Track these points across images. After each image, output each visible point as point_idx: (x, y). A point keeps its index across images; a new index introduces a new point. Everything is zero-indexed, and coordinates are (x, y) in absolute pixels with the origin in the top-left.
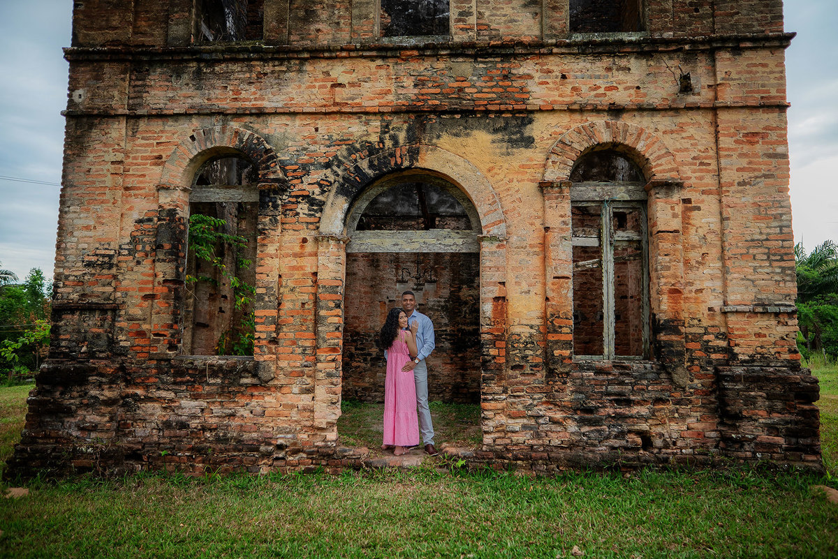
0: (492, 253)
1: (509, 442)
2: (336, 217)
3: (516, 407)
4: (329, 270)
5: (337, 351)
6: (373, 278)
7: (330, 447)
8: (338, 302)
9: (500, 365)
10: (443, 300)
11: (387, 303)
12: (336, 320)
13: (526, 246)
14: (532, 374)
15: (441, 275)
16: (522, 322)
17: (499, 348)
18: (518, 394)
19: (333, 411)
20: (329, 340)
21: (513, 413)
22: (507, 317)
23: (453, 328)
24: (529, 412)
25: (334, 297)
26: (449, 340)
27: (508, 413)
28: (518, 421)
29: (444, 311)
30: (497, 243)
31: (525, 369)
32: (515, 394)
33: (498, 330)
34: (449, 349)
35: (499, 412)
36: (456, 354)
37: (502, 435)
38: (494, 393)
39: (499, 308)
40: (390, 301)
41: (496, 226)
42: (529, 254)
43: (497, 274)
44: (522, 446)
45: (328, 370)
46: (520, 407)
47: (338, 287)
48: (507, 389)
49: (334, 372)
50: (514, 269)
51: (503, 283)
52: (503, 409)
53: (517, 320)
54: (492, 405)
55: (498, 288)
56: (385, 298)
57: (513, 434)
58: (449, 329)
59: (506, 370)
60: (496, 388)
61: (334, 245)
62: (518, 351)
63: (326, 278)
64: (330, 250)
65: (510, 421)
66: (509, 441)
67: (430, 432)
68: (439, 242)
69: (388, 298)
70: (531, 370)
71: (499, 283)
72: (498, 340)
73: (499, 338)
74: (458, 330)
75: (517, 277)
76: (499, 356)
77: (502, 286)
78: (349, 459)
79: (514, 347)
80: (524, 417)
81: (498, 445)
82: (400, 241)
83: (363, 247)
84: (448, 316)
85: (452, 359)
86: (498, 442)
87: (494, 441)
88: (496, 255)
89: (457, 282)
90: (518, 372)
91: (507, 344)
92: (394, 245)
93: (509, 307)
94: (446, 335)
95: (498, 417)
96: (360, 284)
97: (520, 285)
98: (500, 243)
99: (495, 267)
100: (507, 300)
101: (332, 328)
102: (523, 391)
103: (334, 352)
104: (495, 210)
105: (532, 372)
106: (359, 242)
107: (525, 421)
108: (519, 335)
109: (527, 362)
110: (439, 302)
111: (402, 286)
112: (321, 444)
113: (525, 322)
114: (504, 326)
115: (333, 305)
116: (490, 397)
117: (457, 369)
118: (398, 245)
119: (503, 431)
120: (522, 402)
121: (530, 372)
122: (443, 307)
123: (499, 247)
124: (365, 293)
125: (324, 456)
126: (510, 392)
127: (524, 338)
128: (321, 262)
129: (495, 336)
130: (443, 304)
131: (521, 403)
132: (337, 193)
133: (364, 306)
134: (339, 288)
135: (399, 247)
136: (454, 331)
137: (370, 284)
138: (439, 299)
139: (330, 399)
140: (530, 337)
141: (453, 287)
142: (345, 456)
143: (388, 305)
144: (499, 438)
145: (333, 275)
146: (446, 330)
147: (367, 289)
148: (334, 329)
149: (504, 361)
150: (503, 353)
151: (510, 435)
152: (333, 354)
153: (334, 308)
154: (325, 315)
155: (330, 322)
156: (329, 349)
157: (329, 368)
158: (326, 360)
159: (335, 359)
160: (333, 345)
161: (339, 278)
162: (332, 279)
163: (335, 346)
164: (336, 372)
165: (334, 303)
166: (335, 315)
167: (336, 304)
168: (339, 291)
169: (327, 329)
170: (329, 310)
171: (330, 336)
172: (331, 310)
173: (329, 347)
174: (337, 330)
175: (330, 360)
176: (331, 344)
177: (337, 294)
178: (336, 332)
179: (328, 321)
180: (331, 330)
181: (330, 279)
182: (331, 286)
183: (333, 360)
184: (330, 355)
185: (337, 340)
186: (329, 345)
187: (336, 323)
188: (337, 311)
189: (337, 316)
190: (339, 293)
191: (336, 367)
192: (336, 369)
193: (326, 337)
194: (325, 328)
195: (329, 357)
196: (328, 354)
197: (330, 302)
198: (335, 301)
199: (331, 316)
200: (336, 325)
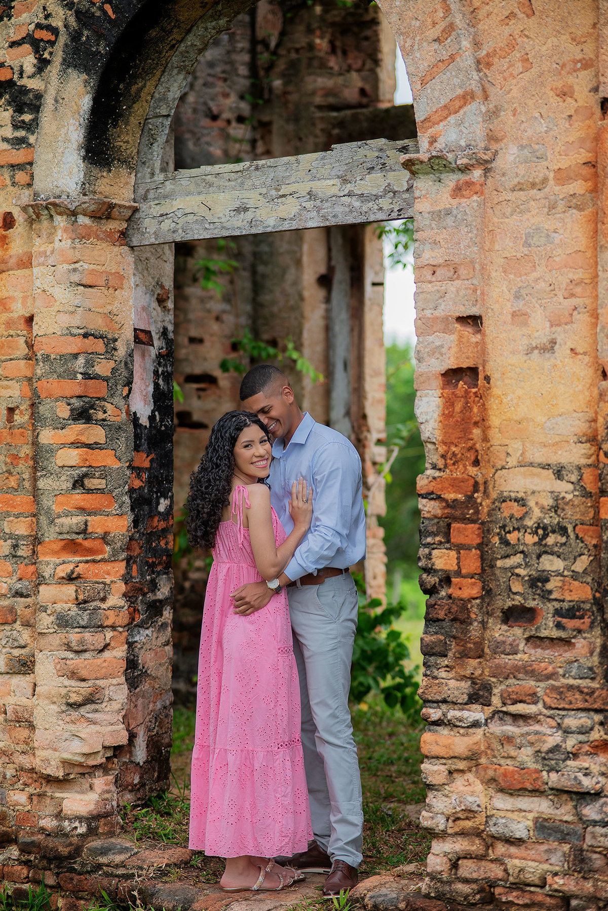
0: (439, 216)
1: (500, 874)
2: (67, 140)
3: (513, 753)
4: (56, 309)
5: (82, 551)
7: (66, 835)
8: (78, 403)
9: (464, 605)
12: (74, 456)
13: (545, 180)
14: (560, 639)
16: (529, 457)
17: (459, 548)
18: (520, 708)
19: (71, 727)
20: (59, 517)
21: (505, 775)
22: (486, 439)
24: (554, 776)
25: (69, 387)
27: (491, 773)
28: (524, 802)
30: (451, 180)
31: (540, 621)
32: (512, 709)
33: (455, 484)
35: (462, 765)
37: (476, 846)
38: (445, 701)
39: (458, 407)
41: (452, 119)
42: (552, 207)
43: (452, 287)
44: (539, 895)
45: (58, 607)
46: (526, 755)
47: (75, 356)
48: (488, 688)
49: (74, 610)
50: (512, 265)
51: (474, 321)
52: (473, 758)
53: (516, 447)
54: (443, 741)
55: (454, 337)
57: (513, 850)
59: (484, 624)
60: (452, 683)
61: (65, 230)
62: (518, 559)
63: (51, 331)
64: (57, 244)
65: (502, 802)
66: (496, 872)
67: (343, 821)
68: (349, 187)
70: (559, 626)
71: (462, 320)
72: (456, 519)
73: (458, 513)
75: (517, 296)
76: (458, 573)
77: (467, 331)
78: (107, 875)
79: (507, 543)
80: (536, 792)
81: (466, 881)
82: (252, 197)
83: (167, 225)
86: (467, 869)
87: (455, 866)
88: (450, 221)
90: (518, 631)
91: (485, 531)
92: (238, 210)
93: (493, 404)
95: (459, 782)
97: (525, 324)
98: (463, 178)
99: (447, 264)
100: (487, 379)
101: (65, 482)
102: (533, 698)
103: (75, 553)
104: (452, 58)
105: (562, 634)
106: (156, 211)
107: (542, 806)
108: (521, 502)
109: (546, 596)
112: (48, 823)
113: (539, 456)
114: (472, 471)
115: (64, 412)
116: (434, 714)
118: (246, 209)
119: (478, 833)
120: (532, 738)
121: (555, 633)
123: (458, 191)
125: (50, 861)
126: (496, 701)
127: (537, 513)
128: (38, 283)
129: (448, 506)
131: (532, 744)
132: (67, 64)
135: (249, 215)
139: (63, 691)
140: (555, 508)
142: (99, 866)
144: (468, 856)
145: (64, 320)
148: (70, 485)
149: (475, 591)
150: (472, 563)
151: (501, 849)
152: (71, 559)
153: (69, 422)
154: (51, 442)
155: (61, 465)
156: (62, 543)
157: (61, 601)
158: (56, 578)
159: (74, 576)
160: (68, 533)
161: (82, 331)
162: (62, 335)
163: (74, 536)
164: (79, 612)
165: (69, 407)
166: (72, 443)
167: (74, 409)
168: (81, 370)
169: (56, 485)
170: (58, 428)
171: (62, 504)
172: (62, 429)
173: (61, 537)
174: (83, 485)
175: (63, 578)
176: (65, 530)
177: (75, 378)
178: (78, 491)
179: (57, 462)
180: (64, 487)
181: (59, 333)
182: (60, 356)
183: (71, 578)
184: (64, 563)
185: (79, 518)
186: (61, 533)
187: (74, 464)
188: (77, 429)
189: (76, 444)
190: (80, 376)
191: (77, 599)
192: (79, 604)
193: (54, 507)
194: (51, 483)
195: (61, 567)
196: (60, 560)
197: (61, 404)
198: (73, 401)
199: (64, 445)
200: (76, 473)
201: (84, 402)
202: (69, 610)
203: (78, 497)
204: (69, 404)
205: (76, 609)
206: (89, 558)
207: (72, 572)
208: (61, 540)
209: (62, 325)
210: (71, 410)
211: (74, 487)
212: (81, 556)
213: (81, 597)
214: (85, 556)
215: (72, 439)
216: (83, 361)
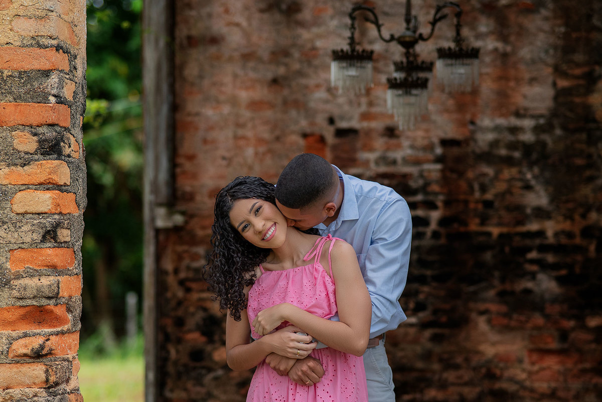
4: (12, 12)
5: (54, 320)
6: (280, 54)
8: (50, 134)
10: (528, 123)
11: (330, 139)
12: (44, 200)
15: (522, 32)
20: (18, 277)
23: (567, 226)
25: (36, 113)
26: (554, 267)
29: (531, 165)
34: (555, 300)
36: (580, 319)
40: (341, 133)
47: (46, 73)
56: (321, 120)
58: (551, 228)
69: (331, 121)
74: (587, 232)
84: (547, 183)
85: (564, 336)
89: (579, 57)
94: (543, 248)
96: (235, 76)
101: (29, 234)
103: (40, 323)
110: (514, 130)
111: (353, 72)
115: (26, 143)
117: (584, 371)
122: (527, 149)
124: (255, 105)
130: (528, 137)
133: (250, 152)
134: (54, 79)
136: (570, 235)
137: (270, 76)
138: (514, 121)
141: (564, 75)
143: (334, 148)
145: (27, 27)
146: (541, 234)
147: (261, 93)
148: (37, 237)
152: (38, 331)
153: (36, 157)
154: (4, 182)
155: (22, 211)
156: (22, 312)
157: (21, 384)
158: (11, 355)
159: (44, 352)
160: (34, 297)
161: (54, 42)
162: (23, 46)
163: (44, 302)
164: (50, 398)
165: (35, 138)
166: (41, 184)
167: (45, 140)
168: (54, 92)
169: (13, 237)
170: (16, 165)
171: (22, 261)
172: (24, 165)
173: (21, 303)
174: (55, 238)
175: (25, 355)
176: (29, 293)
177: (45, 100)
178: (48, 245)
179: (15, 207)
180: (28, 239)
181: (19, 43)
182: (20, 73)
183: (38, 355)
184: (26, 335)
185: (52, 278)
186: (21, 299)
187: (46, 210)
188: (49, 166)
189: (48, 185)
190: (52, 99)
191: (47, 381)
192: (49, 388)
193: (8, 265)
194: (4, 235)
195: (22, 342)
196: (20, 332)
197: (21, 134)
198: (40, 130)
199: (27, 186)
200: (48, 222)
201: (56, 131)
202: (35, 396)
203: (49, 251)
204: (35, 135)
205: (45, 394)
206: (59, 329)
207: (42, 347)
208: (21, 307)
209: (23, 33)
210: (39, 142)
211: (44, 239)
212: (50, 327)
213: (53, 379)
214: (54, 327)
215: (42, 178)
216: (57, 80)
